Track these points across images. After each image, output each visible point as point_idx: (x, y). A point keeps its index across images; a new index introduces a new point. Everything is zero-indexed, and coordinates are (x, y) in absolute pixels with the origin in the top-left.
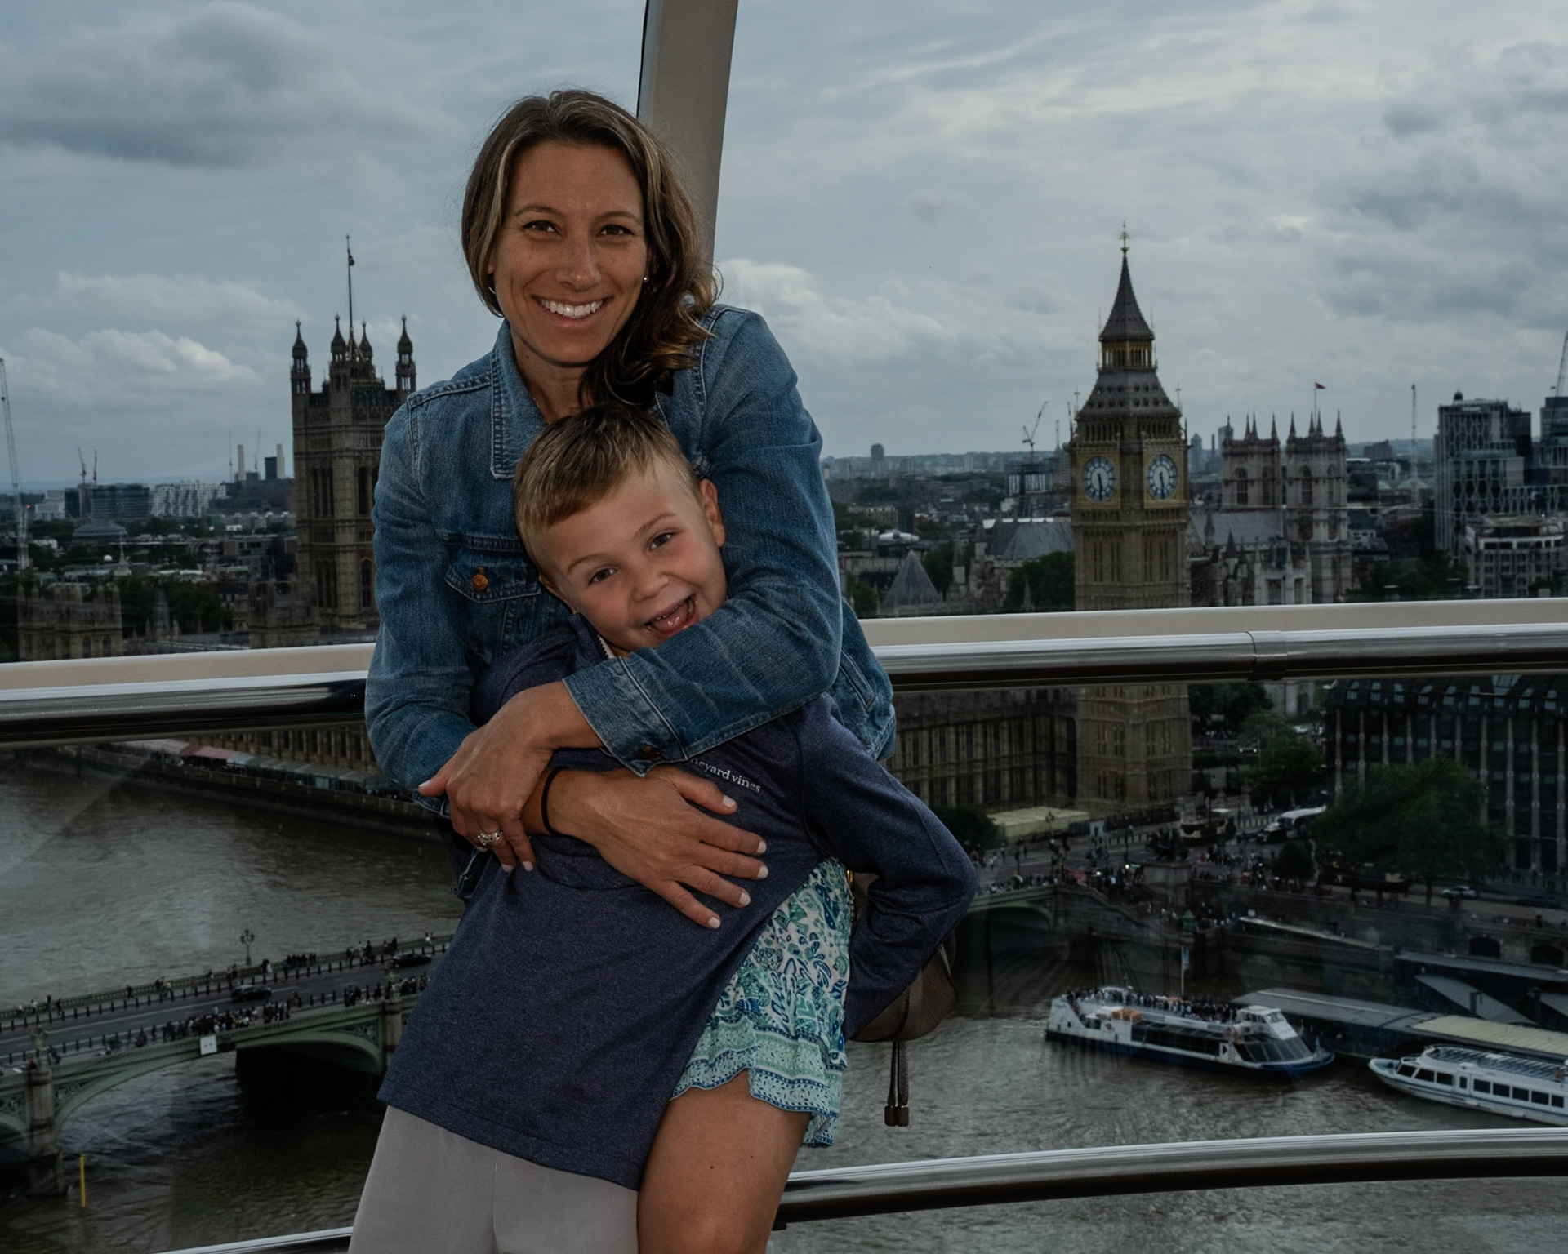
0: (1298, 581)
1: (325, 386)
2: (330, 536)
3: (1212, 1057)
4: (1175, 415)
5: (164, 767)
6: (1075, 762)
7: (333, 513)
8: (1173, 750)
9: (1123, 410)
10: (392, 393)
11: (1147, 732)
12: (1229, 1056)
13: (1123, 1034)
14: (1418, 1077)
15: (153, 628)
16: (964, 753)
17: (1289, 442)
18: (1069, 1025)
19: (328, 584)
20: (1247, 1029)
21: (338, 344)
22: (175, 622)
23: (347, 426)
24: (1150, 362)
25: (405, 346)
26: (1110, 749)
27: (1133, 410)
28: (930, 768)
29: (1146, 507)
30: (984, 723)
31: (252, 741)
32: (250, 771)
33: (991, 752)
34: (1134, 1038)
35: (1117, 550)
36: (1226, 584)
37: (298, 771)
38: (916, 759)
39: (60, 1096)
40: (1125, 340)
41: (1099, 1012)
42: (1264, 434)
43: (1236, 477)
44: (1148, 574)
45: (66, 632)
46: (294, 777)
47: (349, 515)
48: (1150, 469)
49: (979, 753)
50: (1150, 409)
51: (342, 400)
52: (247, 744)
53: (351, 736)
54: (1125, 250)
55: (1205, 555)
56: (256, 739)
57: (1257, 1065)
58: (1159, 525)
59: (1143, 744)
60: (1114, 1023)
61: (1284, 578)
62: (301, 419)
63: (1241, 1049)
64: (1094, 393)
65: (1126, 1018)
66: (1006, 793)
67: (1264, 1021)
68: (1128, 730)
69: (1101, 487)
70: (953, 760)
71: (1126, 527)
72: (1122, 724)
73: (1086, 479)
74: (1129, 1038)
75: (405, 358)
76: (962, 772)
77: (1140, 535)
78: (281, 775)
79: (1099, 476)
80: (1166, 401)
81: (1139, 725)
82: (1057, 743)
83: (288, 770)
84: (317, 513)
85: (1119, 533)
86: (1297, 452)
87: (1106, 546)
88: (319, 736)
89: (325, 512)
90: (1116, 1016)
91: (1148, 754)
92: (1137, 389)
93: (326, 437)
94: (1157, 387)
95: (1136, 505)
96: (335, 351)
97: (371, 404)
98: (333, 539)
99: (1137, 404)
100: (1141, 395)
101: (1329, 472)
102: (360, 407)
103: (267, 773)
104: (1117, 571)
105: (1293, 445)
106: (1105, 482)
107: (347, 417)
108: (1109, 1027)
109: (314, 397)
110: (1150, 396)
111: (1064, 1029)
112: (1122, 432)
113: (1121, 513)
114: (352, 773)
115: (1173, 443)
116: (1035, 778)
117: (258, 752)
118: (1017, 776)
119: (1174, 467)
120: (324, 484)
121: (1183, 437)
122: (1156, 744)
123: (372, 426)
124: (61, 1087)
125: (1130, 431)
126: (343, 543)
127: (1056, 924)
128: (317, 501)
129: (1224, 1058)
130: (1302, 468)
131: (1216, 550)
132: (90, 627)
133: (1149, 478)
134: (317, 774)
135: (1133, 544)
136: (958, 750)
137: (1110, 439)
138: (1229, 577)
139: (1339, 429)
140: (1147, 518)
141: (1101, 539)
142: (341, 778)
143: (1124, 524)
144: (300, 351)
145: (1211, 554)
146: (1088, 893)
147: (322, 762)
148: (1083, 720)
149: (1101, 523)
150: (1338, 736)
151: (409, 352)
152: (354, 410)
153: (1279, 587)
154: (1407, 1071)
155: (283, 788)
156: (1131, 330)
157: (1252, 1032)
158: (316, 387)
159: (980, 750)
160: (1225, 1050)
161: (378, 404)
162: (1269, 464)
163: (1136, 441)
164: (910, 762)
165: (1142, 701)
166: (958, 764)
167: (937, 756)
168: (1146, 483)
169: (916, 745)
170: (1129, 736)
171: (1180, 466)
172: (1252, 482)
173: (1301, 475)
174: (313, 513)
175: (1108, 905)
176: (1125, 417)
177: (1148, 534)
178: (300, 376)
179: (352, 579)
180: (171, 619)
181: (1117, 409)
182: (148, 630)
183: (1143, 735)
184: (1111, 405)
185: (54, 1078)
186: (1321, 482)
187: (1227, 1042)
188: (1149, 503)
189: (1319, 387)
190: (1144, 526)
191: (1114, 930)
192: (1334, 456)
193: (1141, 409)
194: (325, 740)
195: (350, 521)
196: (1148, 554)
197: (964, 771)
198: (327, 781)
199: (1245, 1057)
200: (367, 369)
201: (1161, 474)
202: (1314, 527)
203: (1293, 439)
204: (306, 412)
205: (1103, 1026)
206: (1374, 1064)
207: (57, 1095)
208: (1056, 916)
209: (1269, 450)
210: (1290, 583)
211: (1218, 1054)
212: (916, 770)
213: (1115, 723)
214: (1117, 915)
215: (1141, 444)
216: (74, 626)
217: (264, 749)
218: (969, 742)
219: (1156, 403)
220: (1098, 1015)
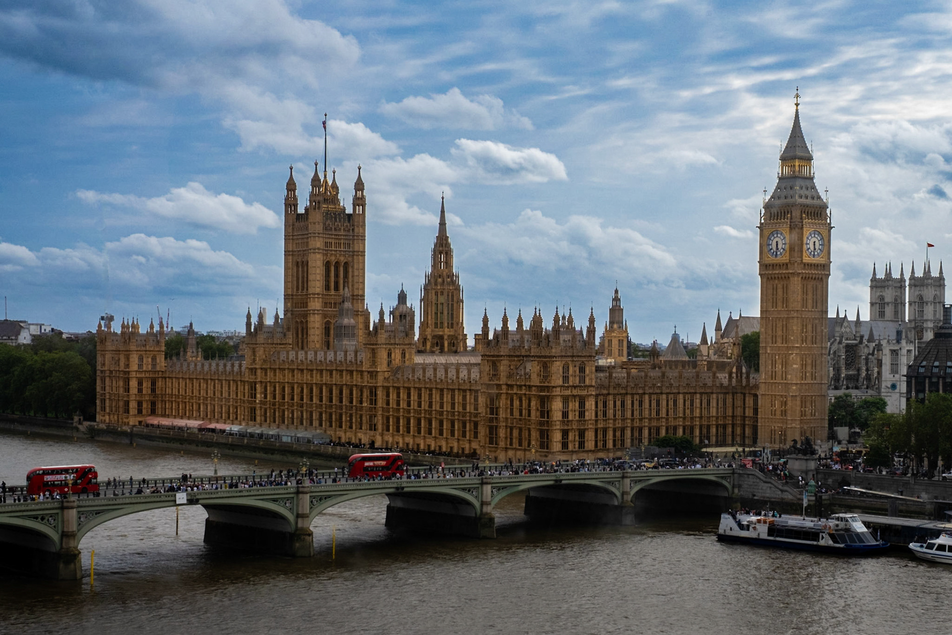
0: (909, 351)
1: (306, 209)
2: (305, 305)
3: (815, 543)
4: (825, 207)
5: (186, 435)
6: (757, 421)
7: (307, 290)
8: (817, 414)
9: (793, 200)
10: (349, 216)
11: (802, 402)
12: (826, 541)
13: (762, 532)
14: (937, 550)
15: (185, 352)
16: (688, 412)
17: (910, 279)
18: (731, 529)
19: (303, 336)
20: (837, 525)
21: (315, 181)
22: (200, 350)
23: (319, 233)
24: (810, 173)
25: (359, 185)
26: (778, 413)
27: (799, 201)
28: (667, 419)
29: (804, 261)
30: (701, 394)
31: (244, 419)
32: (242, 435)
33: (705, 413)
34: (769, 535)
35: (786, 289)
36: (867, 359)
37: (271, 433)
38: (658, 413)
39: (82, 519)
40: (795, 158)
41: (748, 520)
42: (896, 275)
43: (878, 301)
44: (804, 302)
45: (127, 351)
46: (268, 437)
47: (318, 290)
48: (808, 238)
49: (697, 413)
50: (809, 201)
51: (317, 217)
52: (240, 421)
53: (307, 411)
54: (797, 105)
55: (855, 340)
56: (246, 417)
57: (842, 546)
58: (812, 273)
59: (798, 408)
60: (758, 526)
61: (900, 349)
62: (290, 230)
63: (832, 536)
64: (776, 190)
65: (765, 522)
66: (713, 439)
67: (847, 521)
68: (789, 399)
69: (777, 249)
70: (681, 415)
71: (791, 273)
72: (786, 396)
73: (769, 245)
74: (767, 534)
75: (359, 194)
76: (687, 423)
77: (800, 279)
78: (261, 436)
79: (777, 242)
80: (819, 197)
81: (796, 396)
82: (747, 410)
83: (265, 432)
84: (298, 289)
85: (787, 277)
86: (915, 286)
87: (780, 286)
88: (286, 413)
89: (303, 290)
90: (759, 521)
91: (802, 416)
92: (801, 188)
93: (305, 240)
94: (814, 187)
95: (799, 260)
96: (313, 186)
97: (336, 221)
98: (307, 307)
99: (801, 197)
100: (804, 192)
101: (935, 298)
102: (328, 222)
103: (252, 435)
104: (785, 301)
105: (913, 281)
106: (780, 247)
107: (319, 228)
108: (754, 528)
109: (299, 216)
110: (808, 193)
111: (729, 533)
112: (791, 214)
113: (789, 265)
114: (305, 433)
115: (822, 224)
116: (733, 432)
117: (247, 424)
118: (721, 430)
119: (822, 239)
120: (303, 271)
121: (828, 222)
122: (807, 409)
123: (335, 235)
124: (82, 513)
125: (796, 213)
126: (313, 308)
127: (733, 492)
128: (298, 282)
129: (822, 543)
130: (918, 296)
131: (862, 337)
132: (143, 348)
133: (807, 244)
134: (283, 434)
135: (796, 284)
136: (684, 410)
137: (784, 219)
138: (869, 354)
139: (941, 272)
140: (804, 269)
141: (776, 281)
142: (299, 435)
143: (791, 271)
144: (291, 186)
145: (858, 339)
146: (753, 473)
147: (288, 428)
148: (763, 395)
149: (777, 272)
150: (913, 394)
151: (362, 190)
152: (324, 224)
153: (897, 354)
154: (930, 546)
155: (261, 443)
156: (799, 153)
157: (840, 527)
158: (301, 210)
159: (698, 411)
160: (823, 538)
161: (340, 221)
162: (898, 294)
163: (800, 220)
164: (654, 414)
165: (799, 382)
166: (684, 418)
167: (671, 412)
168: (805, 247)
169: (658, 404)
170: (789, 403)
171: (826, 239)
172: (888, 304)
173: (917, 300)
174: (295, 290)
175: (764, 479)
176: (794, 205)
177: (805, 278)
178: (291, 203)
179: (318, 332)
180: (198, 348)
181: (789, 200)
182: (182, 353)
183: (798, 403)
184: (786, 198)
185: (79, 507)
186: (929, 304)
187: (824, 532)
188: (806, 259)
189: (930, 245)
190: (802, 273)
191: (768, 495)
192: (938, 289)
193: (803, 200)
194: (290, 416)
195: (318, 294)
196: (805, 292)
197: (688, 423)
198: (290, 438)
199: (835, 541)
200: (334, 200)
201: (815, 242)
202: (924, 331)
203: (912, 278)
204: (293, 225)
205: (751, 528)
206: (912, 545)
207: (80, 518)
208: (733, 487)
209: (899, 285)
210: (904, 352)
211: (819, 541)
212: (658, 419)
213: (782, 396)
214: (770, 485)
215: (802, 222)
216: (133, 348)
217: (251, 423)
218: (692, 405)
219: (813, 198)
220: (748, 522)
